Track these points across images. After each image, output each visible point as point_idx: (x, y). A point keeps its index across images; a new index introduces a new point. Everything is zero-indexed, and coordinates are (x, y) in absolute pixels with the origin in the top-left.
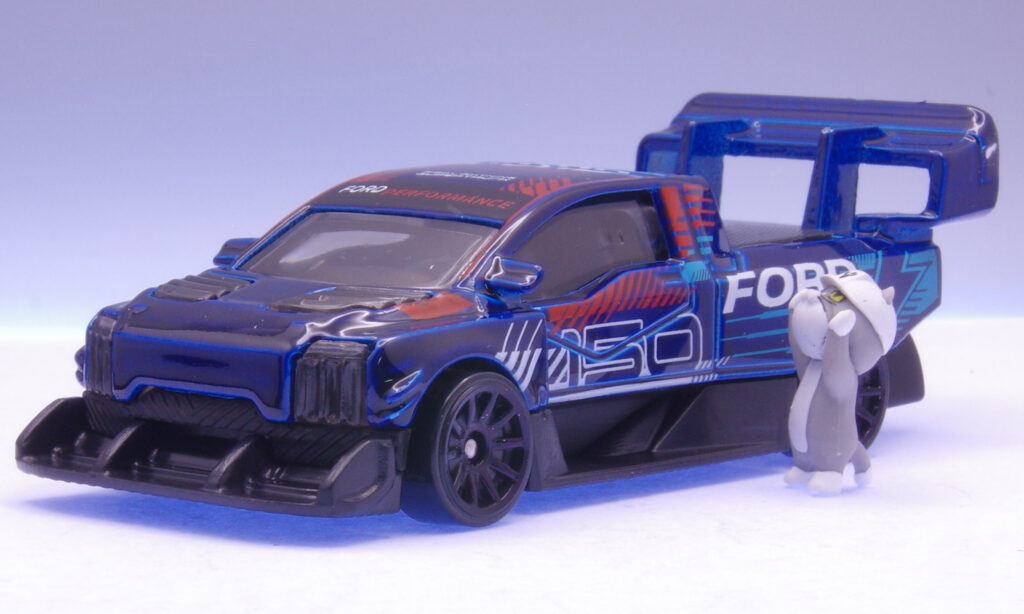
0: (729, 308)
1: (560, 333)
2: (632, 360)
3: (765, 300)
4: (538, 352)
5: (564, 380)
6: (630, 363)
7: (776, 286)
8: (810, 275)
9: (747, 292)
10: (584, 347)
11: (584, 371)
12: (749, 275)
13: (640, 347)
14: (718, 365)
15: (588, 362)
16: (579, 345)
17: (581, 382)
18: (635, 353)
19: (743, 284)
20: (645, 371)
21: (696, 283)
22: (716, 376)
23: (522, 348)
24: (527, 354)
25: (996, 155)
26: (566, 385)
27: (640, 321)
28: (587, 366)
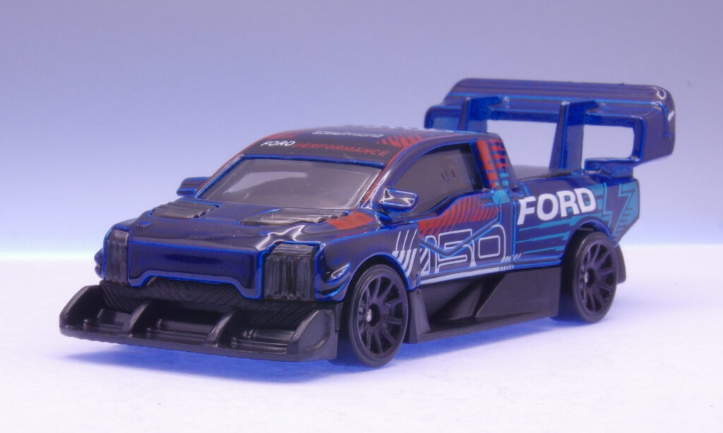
0: (521, 221)
1: (425, 238)
2: (466, 256)
3: (542, 216)
4: (415, 250)
5: (427, 269)
6: (464, 258)
7: (548, 206)
8: (567, 199)
9: (531, 211)
10: (438, 247)
11: (439, 263)
12: (532, 199)
13: (470, 248)
14: (514, 259)
15: (441, 258)
16: (436, 246)
17: (437, 271)
18: (467, 251)
19: (529, 205)
20: (473, 264)
21: (502, 205)
22: (513, 266)
23: (406, 249)
24: (409, 251)
25: (673, 118)
26: (427, 273)
27: (470, 230)
28: (440, 260)
